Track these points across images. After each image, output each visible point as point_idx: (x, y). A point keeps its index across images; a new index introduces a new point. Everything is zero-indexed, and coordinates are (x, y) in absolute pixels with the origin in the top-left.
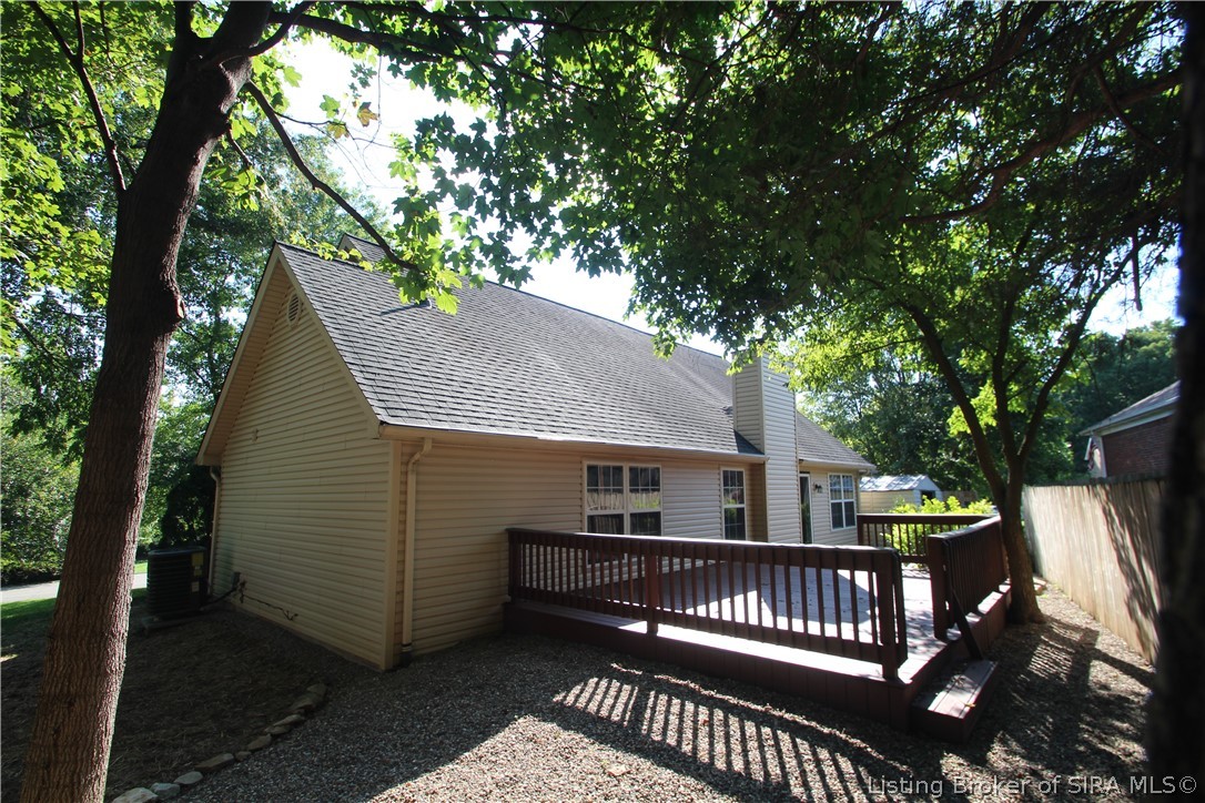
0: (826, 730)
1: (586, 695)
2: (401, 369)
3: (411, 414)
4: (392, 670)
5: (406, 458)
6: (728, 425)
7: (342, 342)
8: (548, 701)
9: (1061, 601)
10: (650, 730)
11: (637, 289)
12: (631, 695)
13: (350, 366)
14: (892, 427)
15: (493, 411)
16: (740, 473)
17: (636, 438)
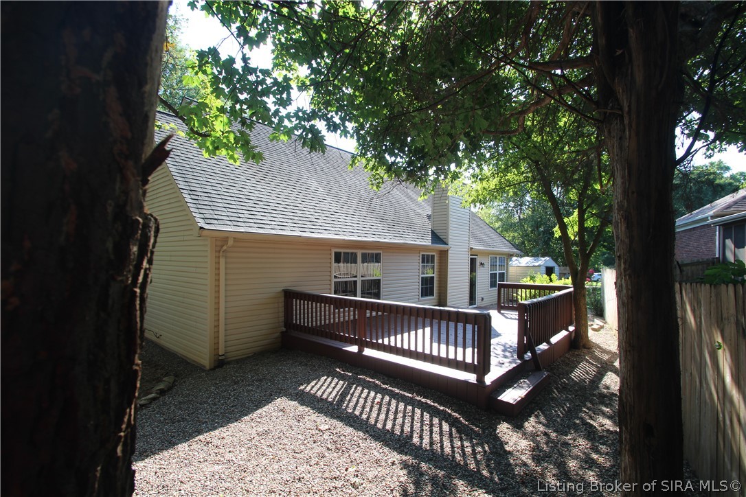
0: (442, 408)
1: (318, 386)
2: (216, 192)
3: (220, 222)
4: (213, 369)
5: (218, 249)
6: (428, 226)
7: (177, 174)
8: (295, 389)
9: (608, 336)
10: (347, 406)
11: (358, 148)
12: (342, 387)
13: (182, 191)
14: (536, 226)
15: (274, 219)
16: (433, 256)
17: (366, 235)
